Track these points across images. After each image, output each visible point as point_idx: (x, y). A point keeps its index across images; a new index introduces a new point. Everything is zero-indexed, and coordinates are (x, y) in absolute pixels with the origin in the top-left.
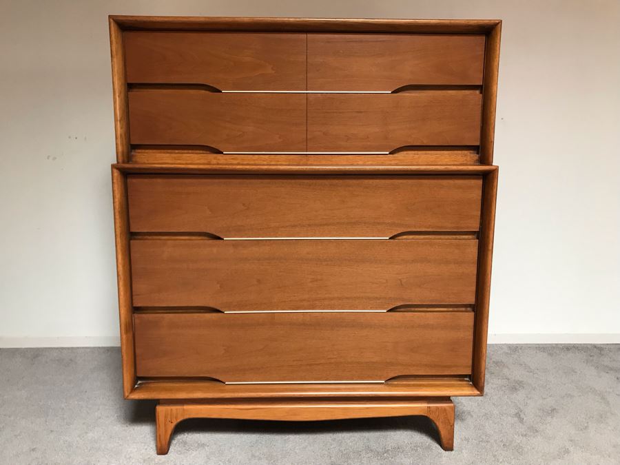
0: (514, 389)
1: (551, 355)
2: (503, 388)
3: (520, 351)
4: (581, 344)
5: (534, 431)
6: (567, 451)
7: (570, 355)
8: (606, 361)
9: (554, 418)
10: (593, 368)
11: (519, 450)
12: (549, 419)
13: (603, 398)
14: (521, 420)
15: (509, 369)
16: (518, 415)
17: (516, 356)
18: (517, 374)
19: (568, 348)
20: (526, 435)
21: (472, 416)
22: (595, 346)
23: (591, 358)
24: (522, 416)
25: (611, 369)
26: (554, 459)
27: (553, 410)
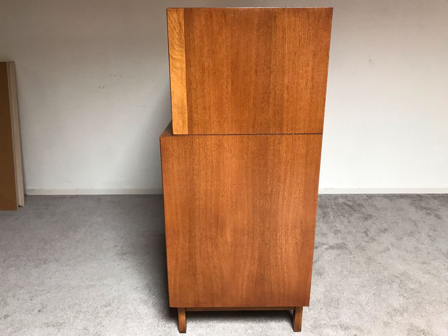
0: (366, 219)
1: (391, 200)
2: (360, 219)
3: (373, 198)
4: (410, 194)
5: (373, 239)
6: (389, 250)
7: (403, 200)
8: (423, 204)
9: (385, 234)
10: (414, 208)
11: (363, 249)
12: (382, 234)
13: (415, 224)
14: (367, 235)
15: (365, 208)
16: (366, 232)
17: (370, 201)
18: (370, 211)
19: (402, 196)
20: (368, 242)
21: (341, 233)
22: (418, 195)
23: (414, 202)
24: (368, 233)
25: (424, 208)
26: (381, 253)
27: (386, 230)
